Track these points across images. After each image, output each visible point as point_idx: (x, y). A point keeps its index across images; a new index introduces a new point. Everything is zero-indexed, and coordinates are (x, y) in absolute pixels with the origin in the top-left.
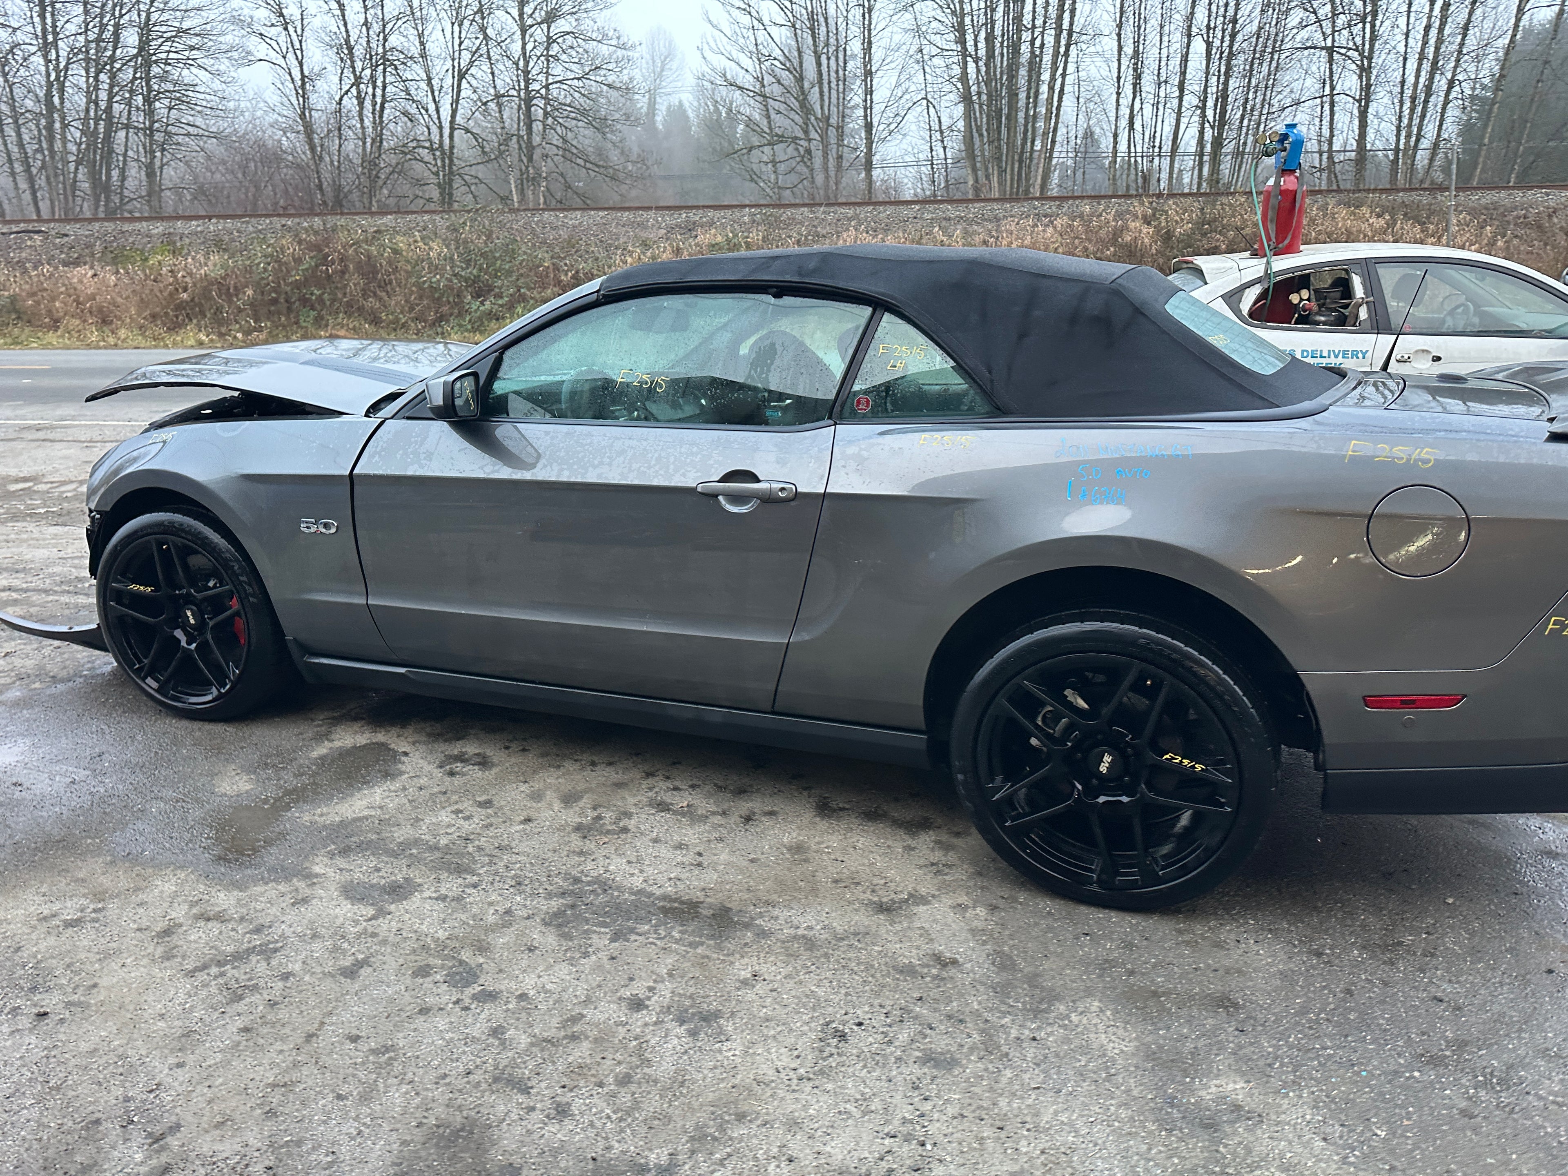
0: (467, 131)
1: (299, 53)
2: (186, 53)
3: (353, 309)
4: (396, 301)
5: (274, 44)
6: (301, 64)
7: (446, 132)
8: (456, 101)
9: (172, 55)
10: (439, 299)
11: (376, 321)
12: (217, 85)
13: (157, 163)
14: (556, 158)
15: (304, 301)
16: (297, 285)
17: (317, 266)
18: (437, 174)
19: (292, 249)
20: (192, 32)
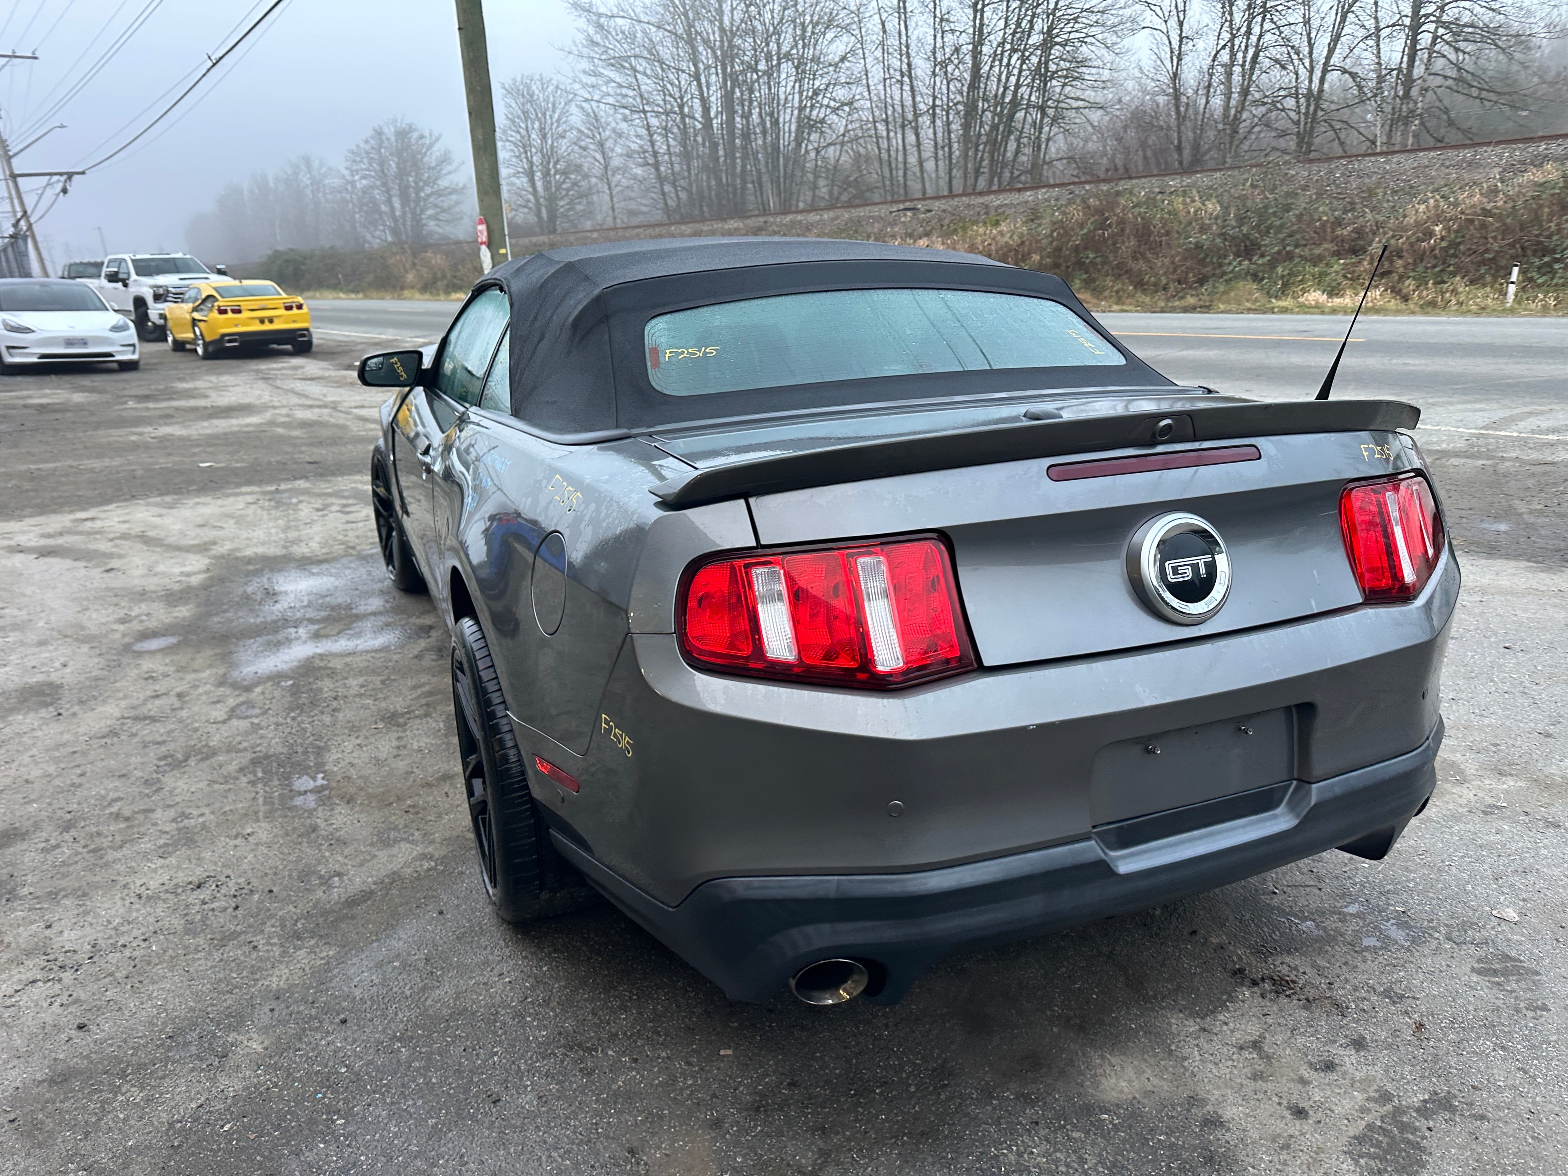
0: (1344, 71)
1: (1181, 15)
2: (1085, 31)
3: (1121, 271)
4: (1161, 263)
5: (1157, 9)
6: (1181, 24)
7: (1318, 73)
8: (1336, 39)
9: (1073, 35)
10: (1204, 259)
11: (1140, 285)
12: (1108, 57)
13: (1044, 136)
14: (1439, 91)
15: (1080, 264)
16: (1076, 249)
17: (1095, 229)
18: (1297, 123)
19: (1076, 213)
20: (1095, 10)
